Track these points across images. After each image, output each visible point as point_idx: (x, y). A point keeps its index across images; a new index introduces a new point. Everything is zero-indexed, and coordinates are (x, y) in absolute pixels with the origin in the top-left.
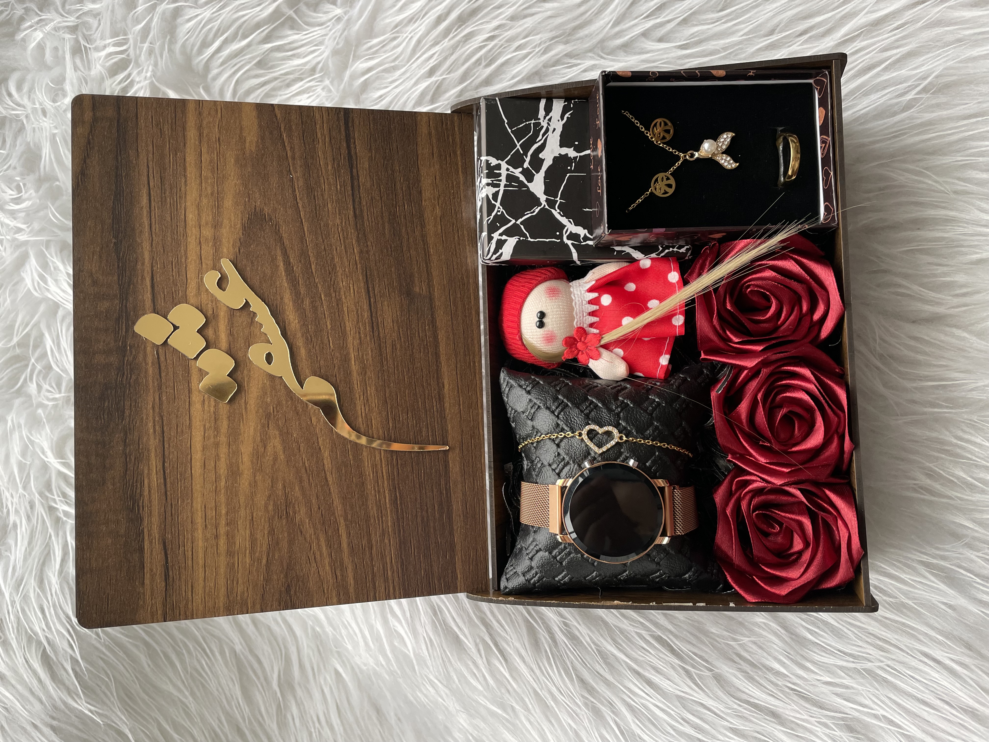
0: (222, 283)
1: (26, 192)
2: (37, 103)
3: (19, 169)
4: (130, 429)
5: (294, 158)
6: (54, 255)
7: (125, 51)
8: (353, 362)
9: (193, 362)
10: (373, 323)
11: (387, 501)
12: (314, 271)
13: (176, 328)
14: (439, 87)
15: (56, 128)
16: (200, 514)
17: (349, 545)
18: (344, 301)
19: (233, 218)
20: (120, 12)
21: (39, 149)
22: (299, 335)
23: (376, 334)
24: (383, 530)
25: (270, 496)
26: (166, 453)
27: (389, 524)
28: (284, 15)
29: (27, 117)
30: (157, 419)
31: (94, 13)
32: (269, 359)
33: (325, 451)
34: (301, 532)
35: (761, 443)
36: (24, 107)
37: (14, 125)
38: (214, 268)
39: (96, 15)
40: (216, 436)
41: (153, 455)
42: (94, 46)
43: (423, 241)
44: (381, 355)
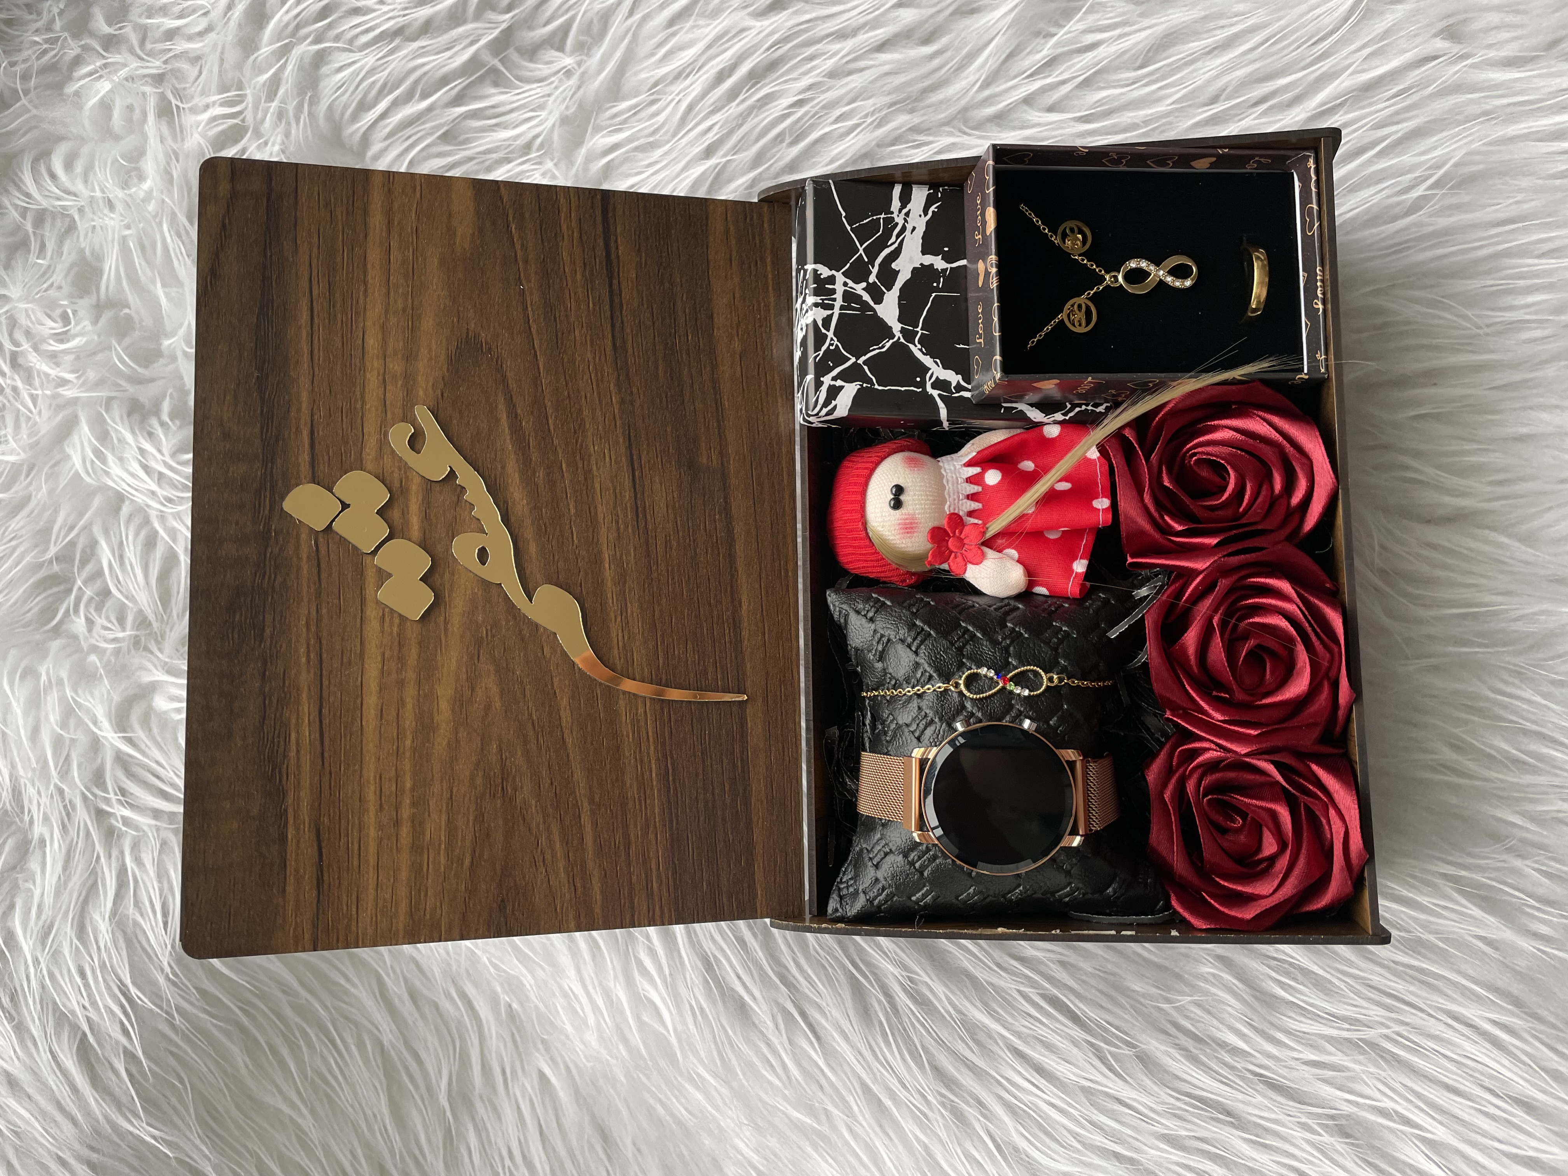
0: (415, 442)
1: (76, 324)
2: (97, 188)
3: (66, 289)
4: (271, 657)
5: (526, 261)
6: (117, 419)
7: (240, 113)
8: (607, 566)
9: (369, 557)
10: (637, 508)
11: (654, 775)
12: (552, 428)
13: (345, 506)
14: (719, 174)
15: (128, 227)
16: (372, 788)
17: (595, 841)
18: (595, 473)
19: (434, 347)
20: (233, 56)
21: (99, 258)
22: (528, 522)
23: (642, 524)
24: (646, 820)
25: (478, 764)
26: (325, 695)
27: (656, 811)
28: (484, 65)
29: (81, 210)
30: (312, 642)
31: (191, 55)
32: (483, 555)
33: (562, 698)
34: (524, 820)
35: (1215, 693)
36: (75, 195)
37: (59, 223)
38: (404, 419)
39: (196, 59)
40: (399, 671)
41: (304, 696)
42: (189, 105)
43: (714, 388)
44: (648, 555)
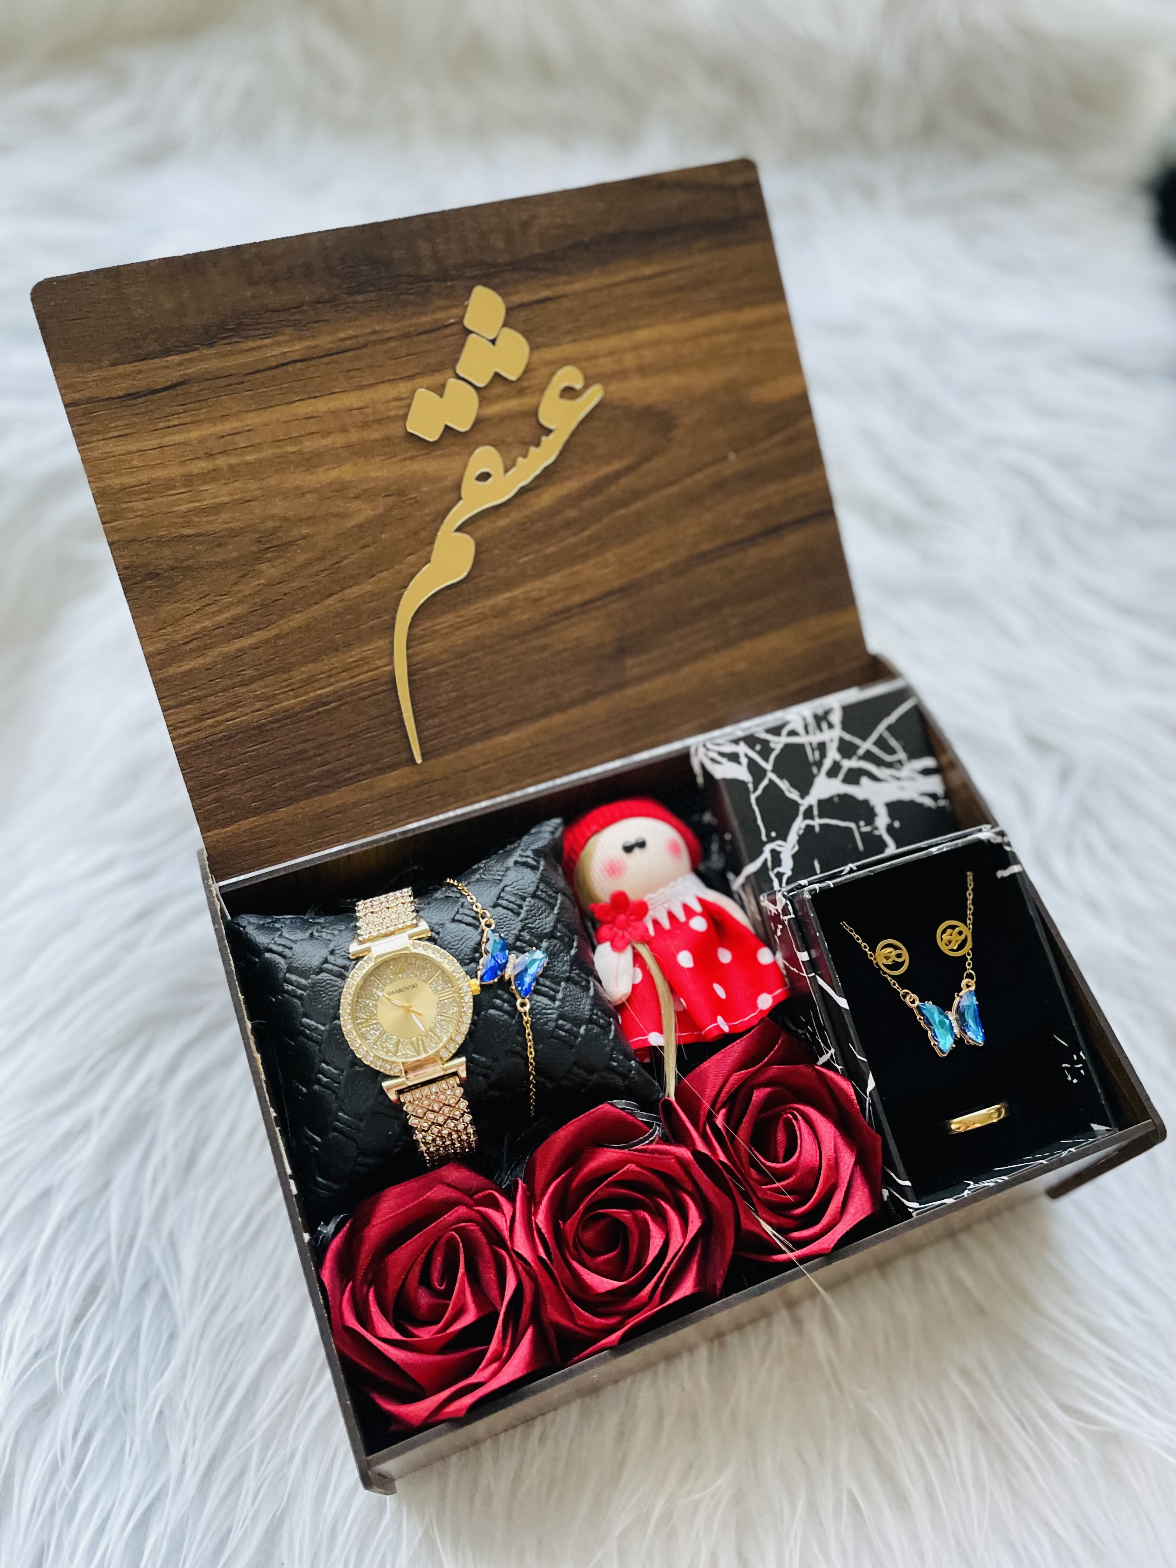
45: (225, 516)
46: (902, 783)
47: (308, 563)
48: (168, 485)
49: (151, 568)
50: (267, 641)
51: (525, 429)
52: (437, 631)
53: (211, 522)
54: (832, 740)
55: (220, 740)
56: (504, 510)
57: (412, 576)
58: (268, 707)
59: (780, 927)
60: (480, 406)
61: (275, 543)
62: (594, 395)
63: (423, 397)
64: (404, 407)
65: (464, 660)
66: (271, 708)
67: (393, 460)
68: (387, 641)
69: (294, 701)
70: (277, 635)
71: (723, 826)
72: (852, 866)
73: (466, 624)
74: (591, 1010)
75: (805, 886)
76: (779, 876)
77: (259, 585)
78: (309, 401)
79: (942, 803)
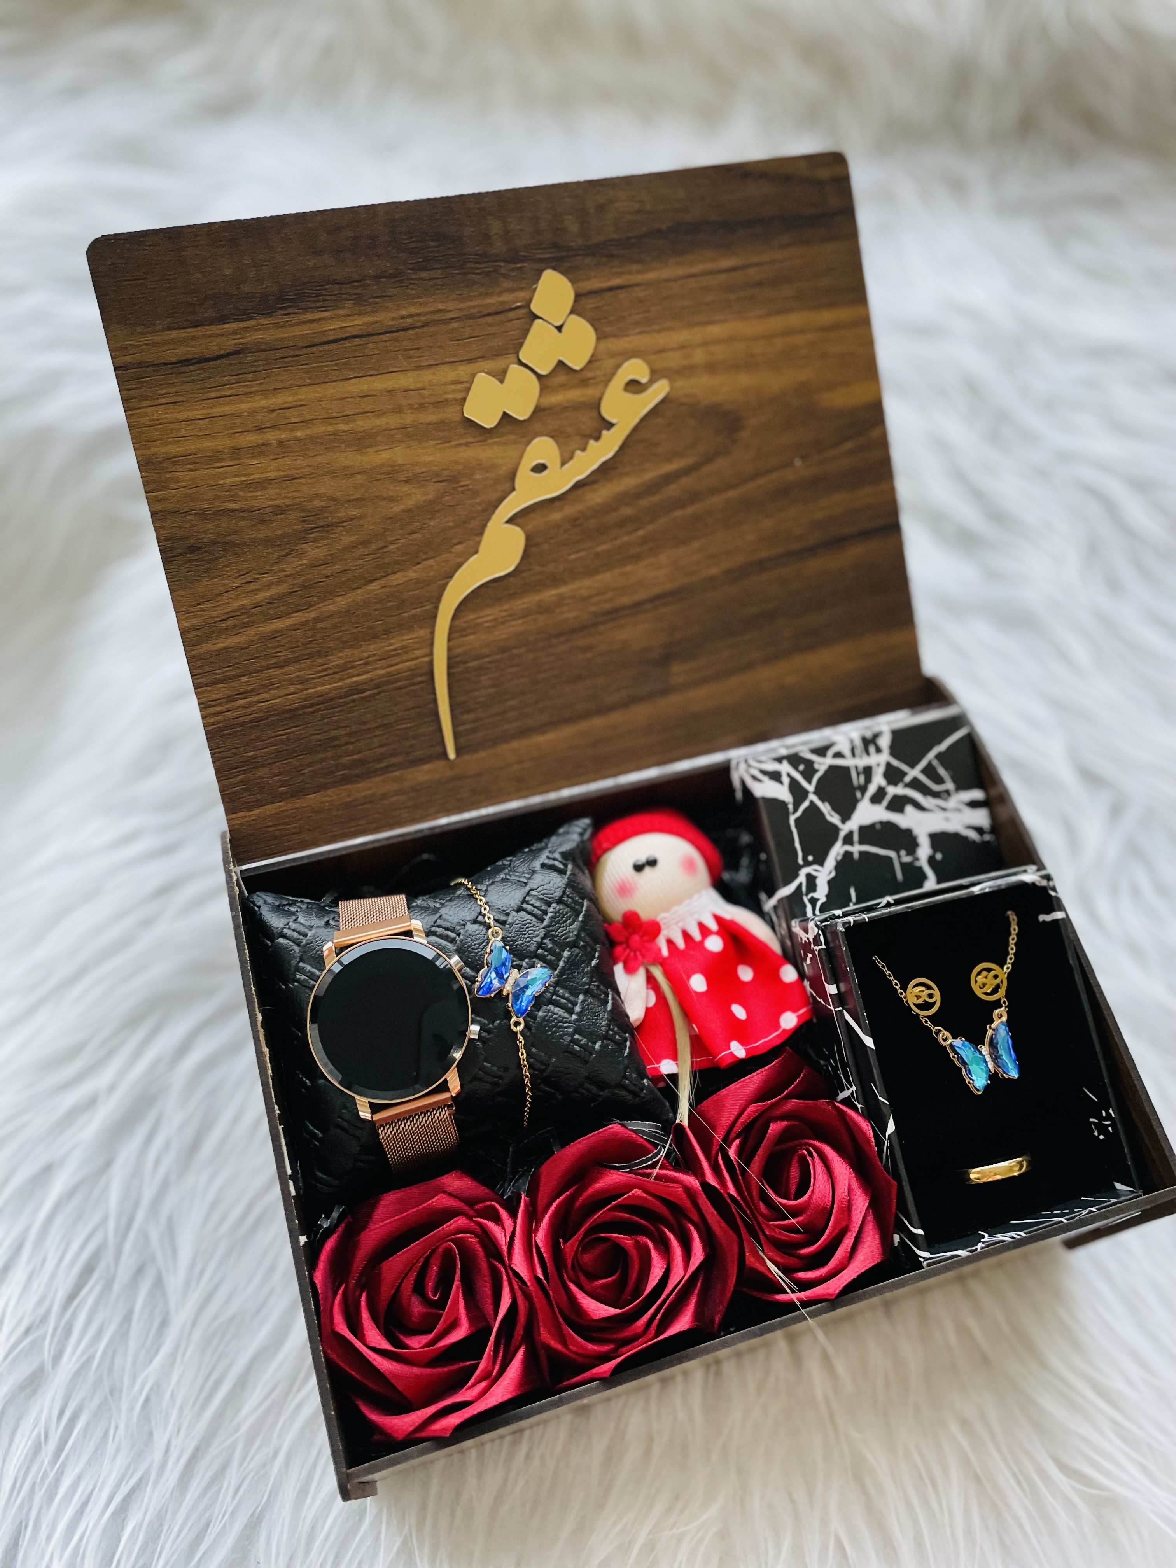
45: (271, 492)
46: (948, 814)
47: (353, 547)
48: (216, 457)
49: (192, 541)
50: (305, 624)
51: (586, 420)
52: (480, 624)
53: (255, 498)
54: (878, 765)
55: (251, 721)
56: (557, 504)
57: (459, 566)
58: (302, 691)
59: (810, 956)
60: (541, 395)
61: (321, 524)
62: (660, 390)
63: (483, 382)
64: (460, 391)
65: (506, 655)
66: (305, 692)
67: (447, 445)
68: (428, 631)
69: (329, 686)
70: (314, 619)
71: (759, 845)
72: (890, 899)
73: (509, 618)
74: (608, 1025)
75: (839, 917)
76: (813, 901)
77: (301, 565)
78: (365, 378)
79: (987, 837)
